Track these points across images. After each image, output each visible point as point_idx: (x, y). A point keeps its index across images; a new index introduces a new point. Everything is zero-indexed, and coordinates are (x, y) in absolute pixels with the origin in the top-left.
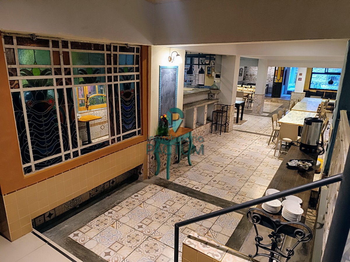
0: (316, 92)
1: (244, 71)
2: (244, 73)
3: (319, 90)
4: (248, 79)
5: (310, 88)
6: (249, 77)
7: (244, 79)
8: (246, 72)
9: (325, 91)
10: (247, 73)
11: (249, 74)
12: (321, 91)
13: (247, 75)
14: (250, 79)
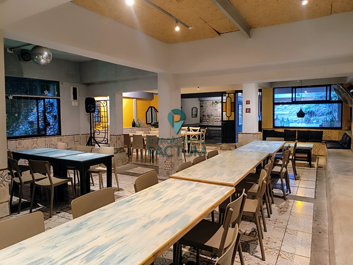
0: (283, 132)
1: (200, 111)
2: (200, 114)
3: (288, 129)
4: (205, 120)
5: (274, 127)
6: (207, 118)
7: (201, 121)
8: (203, 112)
9: (297, 130)
10: (204, 114)
11: (206, 115)
12: (291, 130)
13: (204, 116)
14: (208, 121)
